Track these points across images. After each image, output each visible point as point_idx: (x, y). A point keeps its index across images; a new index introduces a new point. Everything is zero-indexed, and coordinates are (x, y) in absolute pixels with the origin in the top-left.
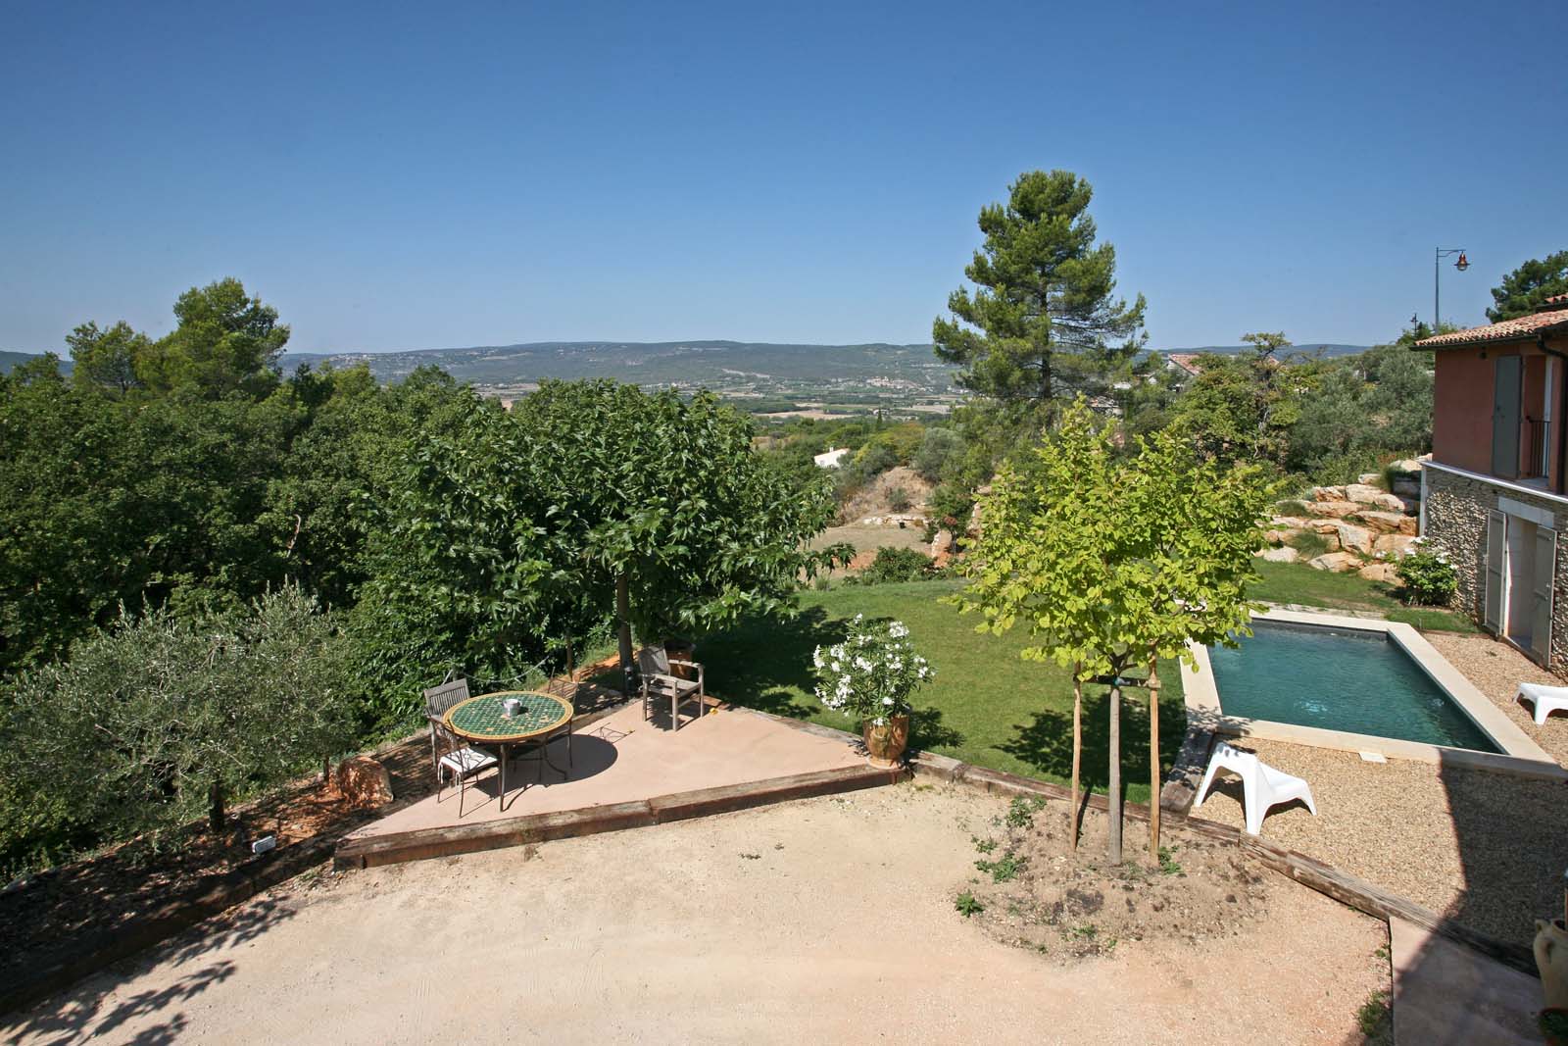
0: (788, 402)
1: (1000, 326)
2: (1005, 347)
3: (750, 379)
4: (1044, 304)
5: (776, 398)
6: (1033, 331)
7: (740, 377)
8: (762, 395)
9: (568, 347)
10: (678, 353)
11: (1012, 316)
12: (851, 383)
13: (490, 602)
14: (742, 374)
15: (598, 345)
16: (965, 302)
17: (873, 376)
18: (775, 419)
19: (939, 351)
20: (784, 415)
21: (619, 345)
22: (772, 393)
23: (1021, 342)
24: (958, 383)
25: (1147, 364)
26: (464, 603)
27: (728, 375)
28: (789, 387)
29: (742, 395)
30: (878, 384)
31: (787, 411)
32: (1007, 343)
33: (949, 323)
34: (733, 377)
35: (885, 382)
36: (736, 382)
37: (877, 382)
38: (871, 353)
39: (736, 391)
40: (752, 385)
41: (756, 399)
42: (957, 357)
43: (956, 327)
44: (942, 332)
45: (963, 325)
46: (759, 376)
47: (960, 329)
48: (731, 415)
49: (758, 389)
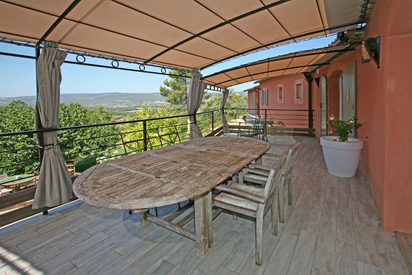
0: (135, 108)
1: (175, 88)
2: (176, 92)
3: (124, 102)
4: (186, 82)
5: (131, 107)
6: (182, 89)
7: (122, 102)
8: (128, 106)
9: (71, 95)
10: (104, 96)
11: (177, 85)
12: (151, 103)
13: (13, 154)
14: (122, 101)
15: (81, 94)
16: (167, 82)
17: (157, 101)
18: (131, 112)
19: (161, 94)
20: (133, 111)
21: (87, 94)
22: (130, 106)
23: (179, 91)
24: (166, 101)
25: (209, 96)
26: (5, 155)
27: (118, 102)
28: (135, 104)
29: (122, 106)
30: (158, 103)
31: (134, 110)
32: (177, 91)
33: (163, 87)
34: (120, 102)
35: (159, 102)
36: (121, 103)
37: (157, 102)
38: (156, 95)
39: (120, 105)
40: (125, 104)
41: (126, 108)
42: (166, 95)
43: (165, 88)
44: (162, 90)
45: (167, 88)
46: (127, 101)
47: (166, 88)
48: (106, 111)
49: (127, 105)
